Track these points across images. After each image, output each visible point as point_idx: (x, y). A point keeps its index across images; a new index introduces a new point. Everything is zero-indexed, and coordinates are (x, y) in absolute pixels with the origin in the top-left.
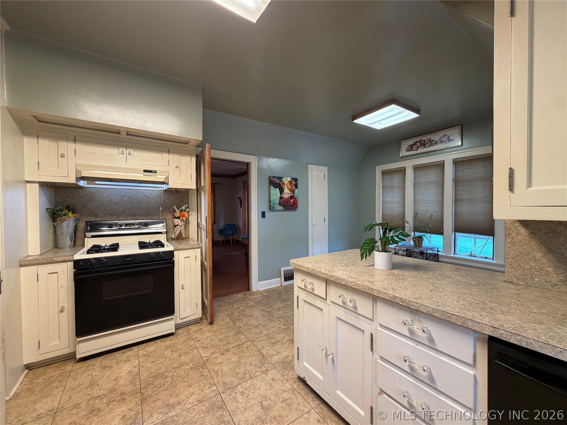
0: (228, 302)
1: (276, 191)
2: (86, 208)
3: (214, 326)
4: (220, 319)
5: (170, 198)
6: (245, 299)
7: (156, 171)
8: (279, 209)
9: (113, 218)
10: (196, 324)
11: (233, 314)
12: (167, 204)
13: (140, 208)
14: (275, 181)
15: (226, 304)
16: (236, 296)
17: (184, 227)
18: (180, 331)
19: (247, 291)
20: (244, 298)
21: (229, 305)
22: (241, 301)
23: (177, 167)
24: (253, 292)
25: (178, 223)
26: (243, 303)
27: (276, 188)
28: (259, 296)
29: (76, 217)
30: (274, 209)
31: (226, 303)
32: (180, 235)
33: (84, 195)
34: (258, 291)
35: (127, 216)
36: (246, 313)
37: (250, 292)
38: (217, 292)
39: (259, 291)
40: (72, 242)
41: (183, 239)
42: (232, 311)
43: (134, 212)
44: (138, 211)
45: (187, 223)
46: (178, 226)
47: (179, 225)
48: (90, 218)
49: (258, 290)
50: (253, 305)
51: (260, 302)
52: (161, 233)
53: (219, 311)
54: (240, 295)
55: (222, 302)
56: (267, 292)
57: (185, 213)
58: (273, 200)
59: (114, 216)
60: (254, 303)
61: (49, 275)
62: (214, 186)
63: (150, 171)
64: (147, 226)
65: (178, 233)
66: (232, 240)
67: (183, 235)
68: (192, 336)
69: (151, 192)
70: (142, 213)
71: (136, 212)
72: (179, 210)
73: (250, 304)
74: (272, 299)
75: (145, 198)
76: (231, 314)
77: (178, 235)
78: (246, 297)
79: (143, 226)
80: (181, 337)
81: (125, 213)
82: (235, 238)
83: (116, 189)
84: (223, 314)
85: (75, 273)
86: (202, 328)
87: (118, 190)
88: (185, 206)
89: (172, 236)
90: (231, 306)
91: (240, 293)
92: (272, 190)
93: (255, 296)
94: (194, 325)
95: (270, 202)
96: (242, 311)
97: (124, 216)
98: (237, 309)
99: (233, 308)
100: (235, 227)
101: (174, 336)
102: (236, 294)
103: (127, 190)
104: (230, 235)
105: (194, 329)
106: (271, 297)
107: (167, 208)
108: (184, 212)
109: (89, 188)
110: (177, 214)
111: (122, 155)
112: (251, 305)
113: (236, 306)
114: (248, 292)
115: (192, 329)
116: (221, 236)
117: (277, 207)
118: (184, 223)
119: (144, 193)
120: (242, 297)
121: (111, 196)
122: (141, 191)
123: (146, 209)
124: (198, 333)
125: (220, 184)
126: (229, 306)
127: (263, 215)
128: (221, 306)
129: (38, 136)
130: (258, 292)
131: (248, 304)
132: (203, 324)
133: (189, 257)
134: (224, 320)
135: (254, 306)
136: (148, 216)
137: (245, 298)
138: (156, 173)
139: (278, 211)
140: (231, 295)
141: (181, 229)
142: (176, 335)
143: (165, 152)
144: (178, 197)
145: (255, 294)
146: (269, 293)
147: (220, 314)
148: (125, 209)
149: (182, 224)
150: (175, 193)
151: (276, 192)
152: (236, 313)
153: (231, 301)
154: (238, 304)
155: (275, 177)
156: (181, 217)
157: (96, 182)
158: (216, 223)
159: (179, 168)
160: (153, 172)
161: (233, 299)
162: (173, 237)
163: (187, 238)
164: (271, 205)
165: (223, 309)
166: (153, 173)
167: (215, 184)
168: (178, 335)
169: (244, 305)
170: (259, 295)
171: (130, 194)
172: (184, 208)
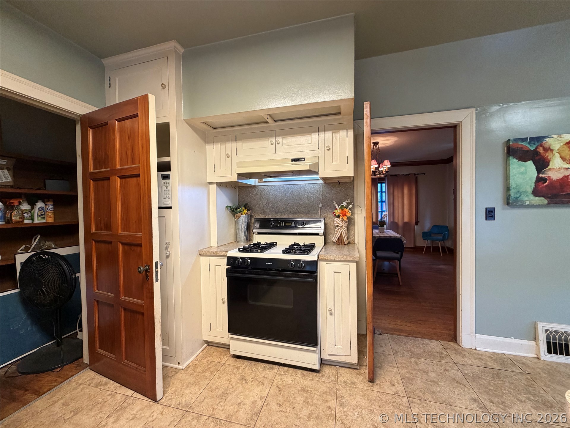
0: (410, 350)
1: (525, 167)
2: (258, 205)
3: (375, 388)
4: (387, 379)
5: (332, 191)
6: (443, 358)
7: (304, 158)
8: (533, 202)
9: (278, 216)
10: (351, 370)
11: (412, 380)
12: (329, 200)
13: (301, 205)
14: (522, 148)
15: (406, 353)
16: (428, 344)
17: (346, 229)
18: (327, 370)
19: (451, 341)
20: (442, 353)
21: (412, 357)
22: (434, 359)
23: (328, 148)
24: (464, 350)
25: (339, 223)
26: (437, 365)
27: (526, 161)
28: (476, 362)
29: (248, 214)
30: (520, 203)
31: (408, 351)
32: (341, 238)
33: (257, 193)
34: (475, 351)
35: (289, 214)
36: (438, 389)
37: (456, 346)
38: (399, 324)
39: (477, 352)
40: (245, 237)
41: (345, 244)
42: (413, 372)
43: (295, 209)
44: (299, 208)
45: (350, 222)
46: (338, 228)
47: (339, 226)
48: (260, 215)
49: (476, 349)
50: (457, 379)
51: (476, 378)
52: (317, 234)
53: (391, 363)
54: (435, 345)
55: (400, 346)
56: (495, 361)
57: (347, 210)
58: (517, 186)
59: (278, 213)
60: (460, 374)
61: (216, 266)
62: (417, 177)
63: (298, 160)
64: (303, 225)
65: (338, 236)
66: (441, 247)
67: (345, 239)
68: (337, 390)
69: (311, 186)
70: (302, 210)
71: (296, 209)
72: (340, 207)
73: (453, 372)
74: (507, 384)
75: (306, 194)
76: (408, 378)
77: (338, 238)
78: (446, 353)
79: (300, 226)
80: (324, 382)
81: (287, 210)
82: (447, 246)
83: (280, 186)
84: (395, 370)
85: (228, 270)
86: (356, 381)
87: (281, 186)
88: (346, 201)
89: (333, 239)
90: (413, 360)
91: (437, 340)
92: (514, 166)
93: (466, 359)
94: (348, 369)
95: (508, 189)
96: (431, 381)
97: (286, 214)
98: (424, 372)
99: (417, 368)
100: (448, 230)
101: (318, 374)
102: (428, 339)
103: (289, 186)
104: (439, 241)
105: (345, 378)
106: (504, 378)
107: (329, 204)
108: (345, 209)
109: (260, 186)
110: (338, 212)
111: (272, 145)
112: (452, 375)
113: (423, 363)
114: (452, 344)
115: (343, 375)
116: (426, 240)
117: (526, 199)
118: (345, 224)
119: (304, 188)
120: (438, 350)
121: (276, 193)
122: (302, 185)
123: (306, 206)
124: (348, 388)
125: (424, 174)
126: (410, 359)
127: (490, 214)
128: (397, 352)
129: (214, 142)
130: (475, 353)
131: (447, 370)
132: (360, 374)
133: (340, 273)
134: (393, 385)
135: (460, 384)
136: (309, 213)
137: (443, 355)
138: (304, 160)
139: (531, 206)
140: (419, 339)
141: (341, 232)
142: (320, 375)
143: (314, 132)
144: (340, 190)
145: (467, 354)
146: (501, 364)
147: (391, 369)
148: (288, 206)
149: (343, 225)
150: (337, 186)
151: (526, 170)
152: (419, 381)
153: (416, 350)
154: (428, 362)
155: (524, 140)
156: (341, 216)
157: (265, 180)
158: (419, 224)
159: (331, 150)
160: (301, 159)
161: (421, 348)
162: (334, 241)
163: (352, 243)
164: (509, 195)
165: (398, 361)
166: (301, 161)
167: (418, 174)
168: (323, 376)
169: (439, 371)
170: (474, 361)
171: (292, 190)
172: (345, 204)
